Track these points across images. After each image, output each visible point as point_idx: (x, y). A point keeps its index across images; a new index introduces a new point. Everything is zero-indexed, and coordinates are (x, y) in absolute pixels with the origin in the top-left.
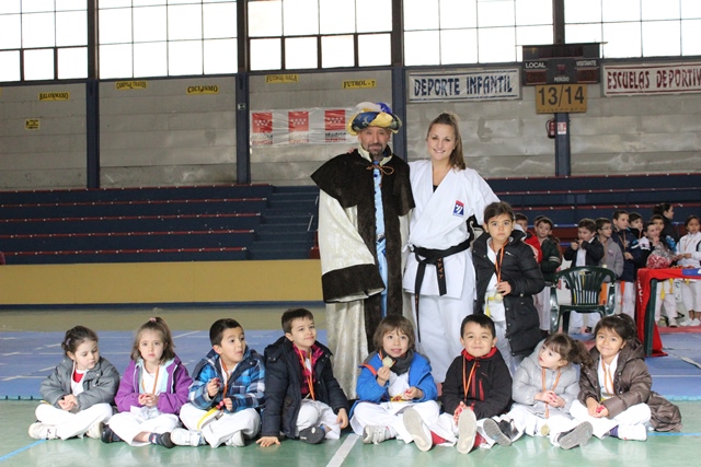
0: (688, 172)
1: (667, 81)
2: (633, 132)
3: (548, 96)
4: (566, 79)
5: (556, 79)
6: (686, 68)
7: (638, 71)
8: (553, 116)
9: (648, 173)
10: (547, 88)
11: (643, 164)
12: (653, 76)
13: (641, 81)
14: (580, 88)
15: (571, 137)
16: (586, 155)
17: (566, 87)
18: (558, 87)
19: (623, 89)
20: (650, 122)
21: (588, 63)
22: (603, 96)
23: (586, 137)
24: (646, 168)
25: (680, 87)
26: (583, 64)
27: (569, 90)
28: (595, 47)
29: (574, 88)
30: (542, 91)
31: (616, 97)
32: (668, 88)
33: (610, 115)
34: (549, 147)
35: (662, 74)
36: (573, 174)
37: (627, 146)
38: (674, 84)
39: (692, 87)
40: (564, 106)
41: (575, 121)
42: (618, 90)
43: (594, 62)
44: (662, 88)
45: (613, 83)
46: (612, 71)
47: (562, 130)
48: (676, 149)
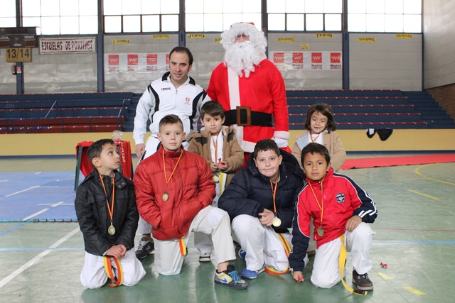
0: (82, 92)
1: (71, 47)
2: (55, 72)
3: (12, 54)
4: (20, 45)
5: (15, 45)
6: (80, 40)
7: (57, 42)
8: (15, 64)
9: (63, 93)
10: (11, 49)
11: (59, 88)
12: (64, 44)
13: (58, 46)
14: (27, 50)
15: (25, 75)
16: (32, 84)
17: (20, 49)
18: (16, 49)
19: (49, 51)
20: (62, 67)
21: (30, 37)
22: (39, 54)
23: (31, 75)
24: (60, 90)
25: (77, 50)
26: (28, 38)
27: (22, 51)
28: (33, 29)
29: (24, 49)
30: (9, 51)
31: (46, 54)
32: (71, 50)
33: (43, 63)
34: (14, 80)
35: (68, 43)
36: (25, 93)
37: (51, 79)
38: (74, 48)
39: (82, 50)
40: (20, 59)
41: (26, 66)
42: (46, 51)
43: (33, 37)
44: (68, 50)
45: (44, 47)
46: (44, 41)
47: (19, 72)
48: (75, 80)
